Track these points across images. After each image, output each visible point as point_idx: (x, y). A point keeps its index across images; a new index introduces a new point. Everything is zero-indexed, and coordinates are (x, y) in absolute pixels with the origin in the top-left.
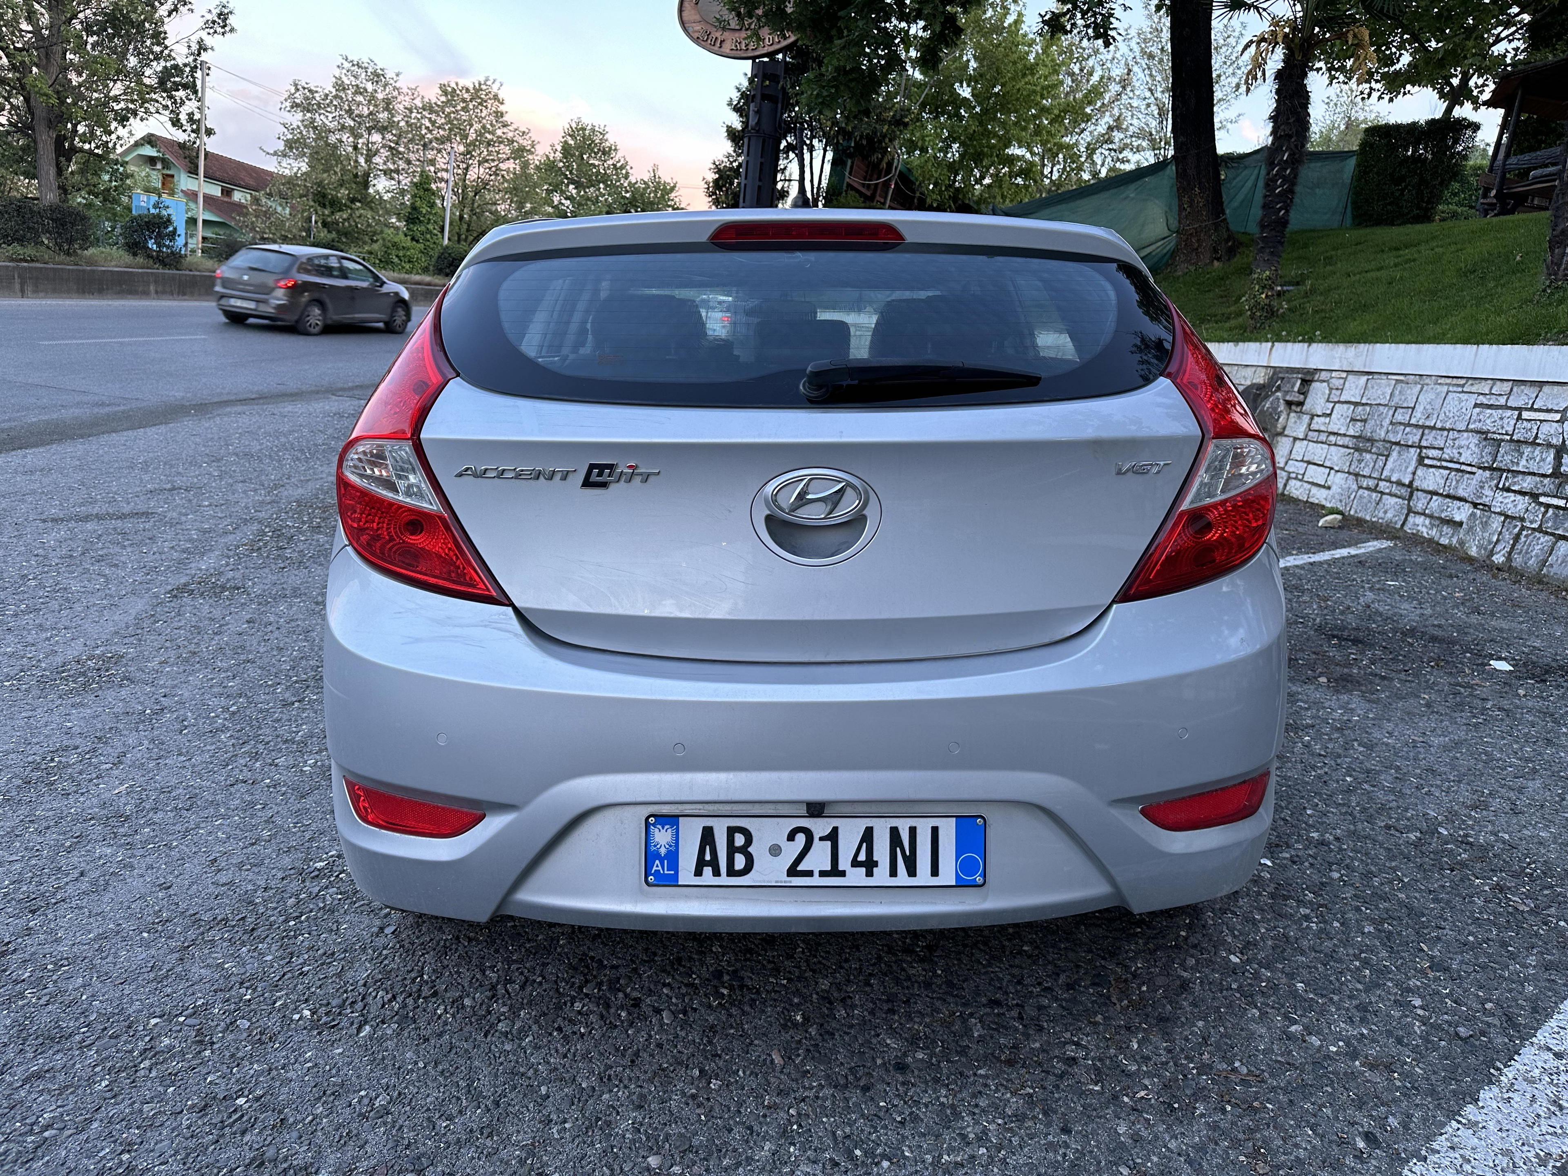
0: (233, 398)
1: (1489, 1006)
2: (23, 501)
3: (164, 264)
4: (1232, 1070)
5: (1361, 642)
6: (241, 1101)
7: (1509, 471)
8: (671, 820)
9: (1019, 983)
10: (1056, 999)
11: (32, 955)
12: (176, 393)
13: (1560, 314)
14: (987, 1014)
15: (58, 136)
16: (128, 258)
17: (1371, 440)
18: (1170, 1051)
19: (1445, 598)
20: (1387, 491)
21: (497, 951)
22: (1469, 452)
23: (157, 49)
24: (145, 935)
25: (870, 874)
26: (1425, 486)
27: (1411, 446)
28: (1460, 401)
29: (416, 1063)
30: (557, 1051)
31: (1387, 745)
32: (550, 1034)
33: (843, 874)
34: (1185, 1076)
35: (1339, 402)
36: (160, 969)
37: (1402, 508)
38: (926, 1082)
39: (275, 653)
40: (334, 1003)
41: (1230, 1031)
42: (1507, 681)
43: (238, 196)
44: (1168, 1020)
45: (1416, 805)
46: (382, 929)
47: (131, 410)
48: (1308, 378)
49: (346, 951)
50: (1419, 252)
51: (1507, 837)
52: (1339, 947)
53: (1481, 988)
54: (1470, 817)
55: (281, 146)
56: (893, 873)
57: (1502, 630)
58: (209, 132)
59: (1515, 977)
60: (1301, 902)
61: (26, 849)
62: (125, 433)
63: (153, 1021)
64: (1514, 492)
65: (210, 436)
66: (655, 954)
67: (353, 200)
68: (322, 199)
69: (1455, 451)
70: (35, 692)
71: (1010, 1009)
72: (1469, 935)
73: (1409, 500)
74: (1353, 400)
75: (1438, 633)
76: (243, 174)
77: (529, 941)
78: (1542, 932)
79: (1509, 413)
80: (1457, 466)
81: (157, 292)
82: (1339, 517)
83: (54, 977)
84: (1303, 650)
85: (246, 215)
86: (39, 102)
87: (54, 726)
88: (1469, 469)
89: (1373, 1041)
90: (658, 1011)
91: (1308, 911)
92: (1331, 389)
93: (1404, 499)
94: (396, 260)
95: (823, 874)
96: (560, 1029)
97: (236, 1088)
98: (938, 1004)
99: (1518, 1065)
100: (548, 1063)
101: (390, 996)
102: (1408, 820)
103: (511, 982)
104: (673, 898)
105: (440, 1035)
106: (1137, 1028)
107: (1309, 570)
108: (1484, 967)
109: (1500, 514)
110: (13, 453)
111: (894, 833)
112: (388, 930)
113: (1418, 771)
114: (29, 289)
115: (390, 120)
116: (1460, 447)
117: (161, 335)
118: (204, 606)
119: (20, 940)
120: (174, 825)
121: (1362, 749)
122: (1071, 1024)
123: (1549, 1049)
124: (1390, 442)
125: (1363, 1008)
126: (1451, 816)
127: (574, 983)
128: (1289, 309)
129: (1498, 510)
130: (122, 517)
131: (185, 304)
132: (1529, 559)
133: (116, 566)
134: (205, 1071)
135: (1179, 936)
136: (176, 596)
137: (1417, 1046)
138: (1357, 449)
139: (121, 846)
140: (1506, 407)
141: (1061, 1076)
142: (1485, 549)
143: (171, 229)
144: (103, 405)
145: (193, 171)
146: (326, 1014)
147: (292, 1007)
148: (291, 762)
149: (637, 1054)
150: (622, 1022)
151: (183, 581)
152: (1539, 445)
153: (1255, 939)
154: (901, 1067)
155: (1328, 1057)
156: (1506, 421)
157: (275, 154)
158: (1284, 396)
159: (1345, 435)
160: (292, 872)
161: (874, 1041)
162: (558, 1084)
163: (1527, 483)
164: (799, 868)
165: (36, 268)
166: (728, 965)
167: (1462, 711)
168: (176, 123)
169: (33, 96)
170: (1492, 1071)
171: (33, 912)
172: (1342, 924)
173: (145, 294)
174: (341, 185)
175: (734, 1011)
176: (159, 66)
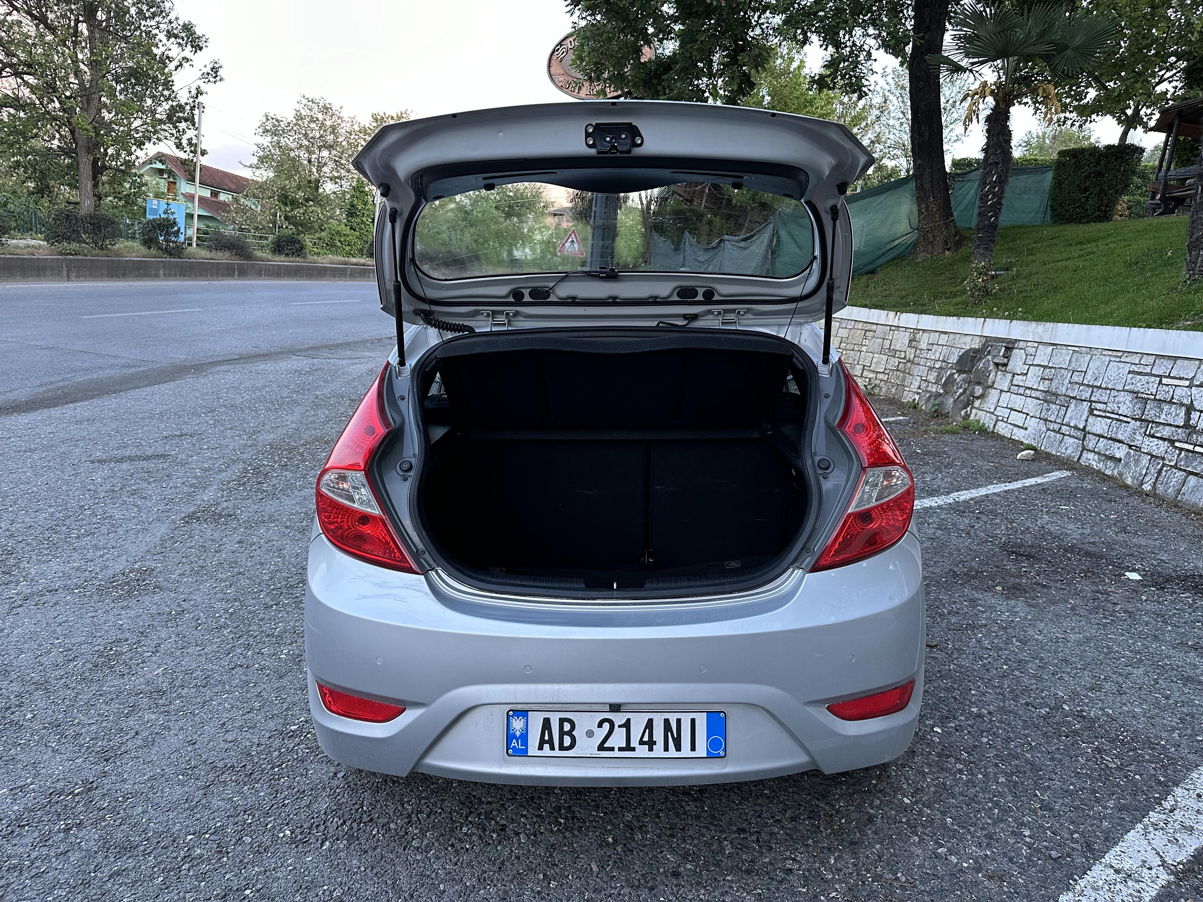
0: (221, 359)
1: (1076, 836)
2: (76, 446)
3: (171, 254)
4: (896, 879)
5: (1032, 557)
6: (248, 892)
7: (1153, 422)
8: (523, 713)
9: (759, 816)
10: (783, 828)
11: (108, 790)
12: (180, 356)
13: (1196, 301)
14: (736, 838)
15: (94, 158)
16: (144, 250)
17: (1056, 395)
18: (855, 865)
19: (1102, 520)
20: (1068, 433)
21: (412, 791)
22: (1125, 406)
23: (166, 93)
24: (181, 777)
25: (651, 749)
26: (1094, 430)
27: (1084, 401)
28: (1119, 368)
29: (359, 867)
30: (451, 860)
31: (1037, 640)
32: (447, 849)
33: (633, 749)
34: (864, 883)
35: (1032, 365)
36: (192, 801)
37: (1078, 446)
38: (692, 885)
39: (258, 567)
40: (305, 826)
41: (897, 851)
42: (1136, 589)
43: (223, 197)
44: (856, 843)
45: (1050, 687)
46: (335, 774)
47: (149, 370)
48: (1010, 346)
49: (312, 789)
50: (1097, 246)
51: (1110, 712)
52: (979, 793)
53: (1072, 823)
54: (1087, 696)
55: (255, 160)
56: (666, 749)
57: (1140, 546)
58: (204, 153)
59: (1097, 816)
60: (958, 760)
61: (99, 715)
62: (145, 389)
63: (189, 837)
64: (1157, 438)
65: (205, 391)
66: (516, 794)
67: (307, 200)
68: (285, 199)
69: (1115, 406)
70: (96, 598)
71: (751, 834)
72: (1070, 785)
73: (1083, 441)
74: (1042, 364)
75: (1092, 549)
76: (226, 181)
77: (433, 783)
78: (1122, 783)
79: (1153, 379)
80: (1117, 417)
81: (165, 275)
82: (1032, 452)
83: (124, 806)
84: (987, 564)
85: (229, 212)
86: (81, 135)
87: (111, 624)
88: (1125, 419)
89: (994, 860)
90: (517, 834)
91: (961, 766)
92: (1026, 355)
93: (1079, 440)
94: (339, 244)
95: (621, 749)
96: (453, 846)
97: (244, 883)
98: (703, 830)
99: (1088, 878)
100: (445, 868)
101: (341, 821)
102: (1042, 698)
103: (421, 812)
104: (524, 764)
105: (375, 849)
106: (835, 849)
107: (1003, 497)
108: (1076, 808)
109: (1147, 454)
110: (67, 406)
111: (667, 722)
112: (340, 775)
113: (1056, 661)
114: (73, 275)
115: (335, 141)
116: (1119, 403)
117: (168, 309)
118: (208, 530)
119: (100, 780)
120: (196, 698)
121: (1018, 644)
122: (791, 846)
123: (1112, 867)
124: (1069, 397)
125: (989, 836)
126: (1074, 695)
127: (462, 814)
128: (1000, 290)
129: (1146, 451)
130: (147, 458)
131: (184, 283)
132: (1169, 488)
133: (145, 498)
134: (224, 871)
135: (871, 783)
136: (187, 522)
137: (1022, 863)
138: (1045, 401)
139: (161, 713)
140: (1151, 375)
141: (781, 882)
142: (1137, 479)
143: (176, 228)
144: (129, 366)
145: (191, 179)
146: (301, 833)
147: (278, 828)
148: (272, 651)
149: (503, 863)
150: (494, 841)
151: (192, 510)
152: (1174, 403)
153: (922, 786)
154: (676, 874)
155: (961, 870)
156: (1151, 385)
157: (251, 166)
158: (993, 359)
159: (1037, 390)
160: (275, 733)
161: (659, 856)
162: (451, 883)
163: (1166, 432)
164: (605, 746)
165: (78, 260)
166: (565, 803)
167: (1097, 613)
168: (179, 146)
169: (77, 130)
170: (1071, 881)
171: (107, 760)
172: (984, 776)
173: (157, 276)
174: (299, 189)
175: (567, 834)
176: (166, 106)
